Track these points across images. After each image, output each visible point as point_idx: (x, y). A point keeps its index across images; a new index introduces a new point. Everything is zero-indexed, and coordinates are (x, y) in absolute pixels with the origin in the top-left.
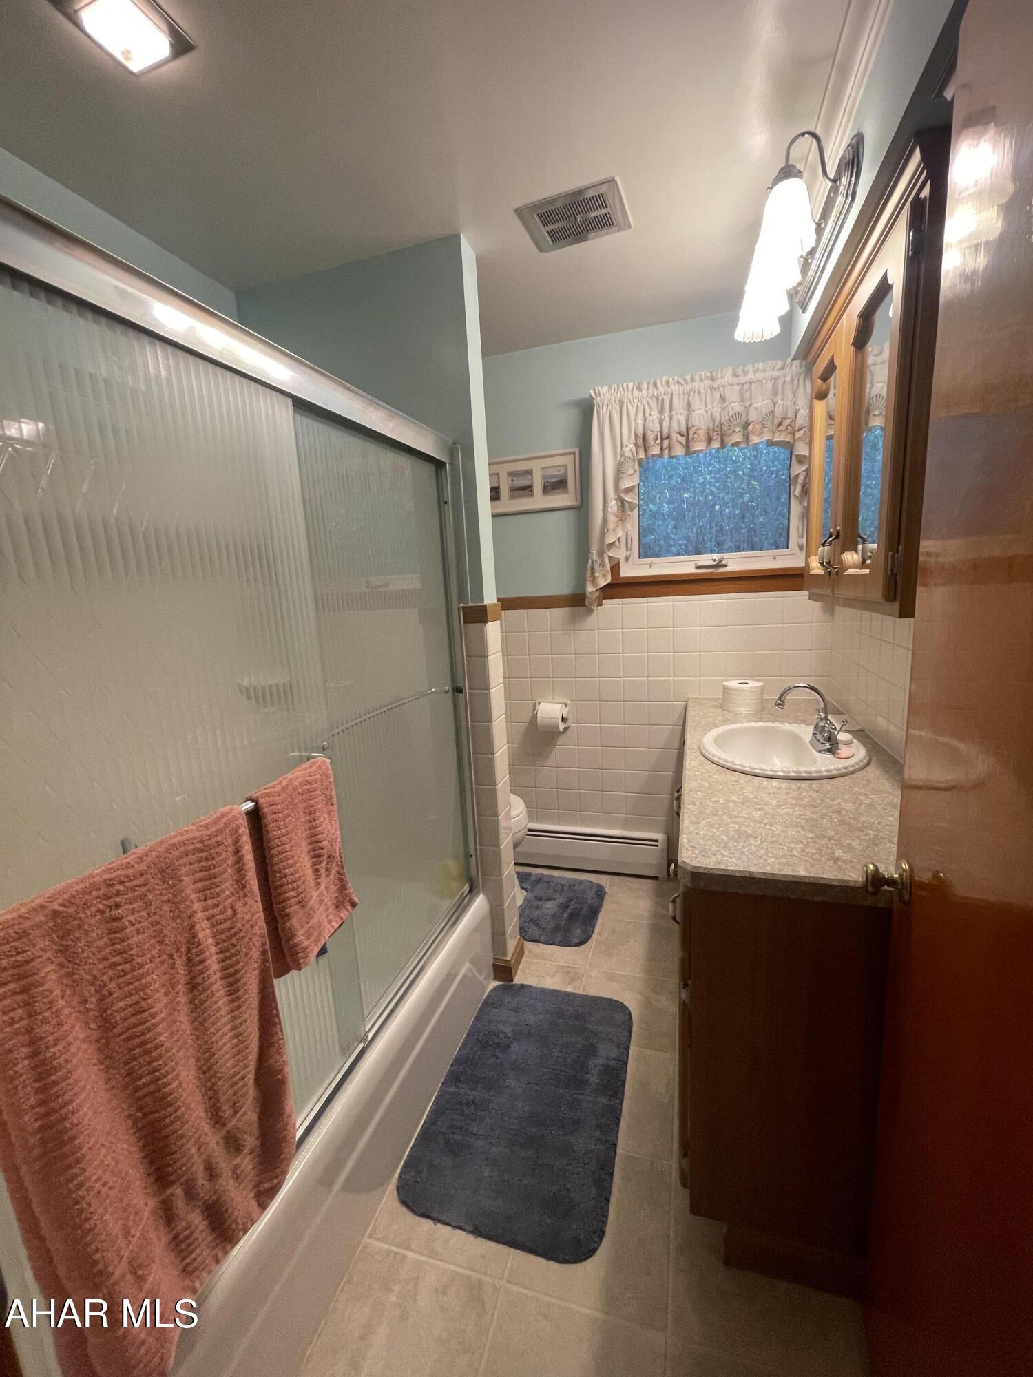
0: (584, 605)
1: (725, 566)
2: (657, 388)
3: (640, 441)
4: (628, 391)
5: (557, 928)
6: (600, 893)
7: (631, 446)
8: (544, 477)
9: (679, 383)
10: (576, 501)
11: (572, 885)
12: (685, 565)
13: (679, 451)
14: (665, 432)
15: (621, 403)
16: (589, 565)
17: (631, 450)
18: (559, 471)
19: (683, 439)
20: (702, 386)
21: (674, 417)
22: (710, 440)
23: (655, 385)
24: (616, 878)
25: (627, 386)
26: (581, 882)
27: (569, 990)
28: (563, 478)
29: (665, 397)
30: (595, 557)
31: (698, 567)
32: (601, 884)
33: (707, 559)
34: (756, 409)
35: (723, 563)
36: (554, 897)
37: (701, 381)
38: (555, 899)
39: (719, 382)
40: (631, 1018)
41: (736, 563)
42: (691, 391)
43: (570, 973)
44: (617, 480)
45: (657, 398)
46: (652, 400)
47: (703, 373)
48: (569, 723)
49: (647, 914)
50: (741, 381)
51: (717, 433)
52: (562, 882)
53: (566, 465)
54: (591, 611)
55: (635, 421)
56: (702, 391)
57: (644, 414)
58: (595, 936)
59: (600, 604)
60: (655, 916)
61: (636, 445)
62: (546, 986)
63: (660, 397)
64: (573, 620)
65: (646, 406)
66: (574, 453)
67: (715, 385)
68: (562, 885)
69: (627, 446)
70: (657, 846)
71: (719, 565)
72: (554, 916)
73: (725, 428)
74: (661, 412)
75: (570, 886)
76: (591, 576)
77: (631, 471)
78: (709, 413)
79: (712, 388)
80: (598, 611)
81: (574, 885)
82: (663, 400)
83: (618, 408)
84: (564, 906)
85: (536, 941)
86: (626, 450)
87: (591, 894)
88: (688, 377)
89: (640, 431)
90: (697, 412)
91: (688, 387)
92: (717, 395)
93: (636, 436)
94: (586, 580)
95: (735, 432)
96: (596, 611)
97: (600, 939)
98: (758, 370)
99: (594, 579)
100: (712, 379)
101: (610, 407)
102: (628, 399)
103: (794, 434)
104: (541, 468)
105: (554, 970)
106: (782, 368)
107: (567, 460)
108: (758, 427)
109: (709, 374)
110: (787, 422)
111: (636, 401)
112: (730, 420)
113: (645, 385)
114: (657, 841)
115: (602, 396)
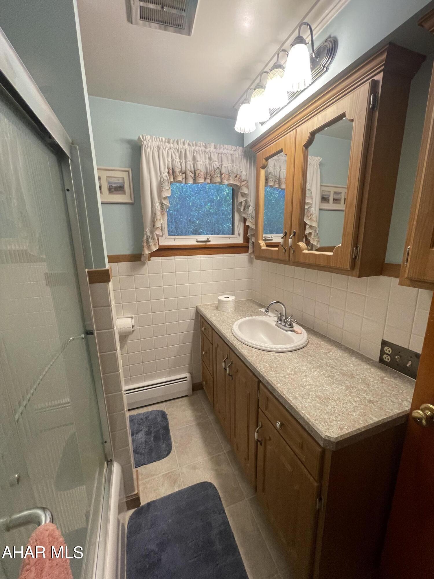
0: (141, 261)
1: (210, 241)
2: (178, 144)
3: (171, 172)
4: (162, 142)
5: (151, 450)
6: (164, 415)
7: (166, 174)
8: (109, 183)
9: (189, 144)
10: (131, 200)
11: (147, 416)
12: (191, 240)
13: (191, 181)
14: (184, 169)
15: (159, 148)
16: (145, 238)
17: (166, 176)
18: (119, 180)
19: (192, 175)
20: (201, 150)
21: (188, 162)
22: (205, 179)
23: (177, 142)
24: (168, 403)
25: (162, 139)
26: (151, 412)
27: (176, 490)
28: (122, 185)
29: (182, 150)
30: (148, 234)
31: (198, 242)
32: (161, 409)
33: (203, 238)
34: (225, 167)
35: (209, 240)
36: (140, 429)
37: (200, 146)
38: (141, 430)
39: (208, 149)
40: (216, 489)
41: (215, 240)
42: (195, 150)
43: (172, 478)
44: (160, 191)
45: (178, 151)
46: (176, 151)
47: (201, 143)
48: (135, 328)
49: (192, 419)
50: (218, 152)
51: (209, 175)
52: (141, 417)
53: (123, 178)
54: (144, 264)
55: (167, 160)
56: (201, 152)
57: (172, 157)
58: (174, 445)
59: (149, 260)
60: (197, 418)
61: (169, 173)
62: (162, 496)
63: (180, 150)
64: (134, 269)
65: (173, 153)
66: (128, 172)
67: (207, 150)
68: (141, 419)
69: (164, 173)
70: (187, 380)
71: (208, 241)
72: (145, 441)
73: (213, 174)
74: (180, 157)
75: (146, 418)
76: (147, 245)
77: (167, 188)
78: (204, 164)
79: (205, 152)
80: (148, 263)
81: (148, 417)
82: (181, 152)
83: (157, 150)
84: (148, 433)
85: (142, 465)
86: (164, 175)
87: (159, 419)
88: (194, 143)
89: (170, 166)
90: (199, 162)
91: (194, 148)
92: (207, 156)
93: (169, 169)
94: (143, 247)
95: (217, 176)
96: (147, 264)
97: (177, 445)
98: (225, 148)
99: (149, 247)
100: (206, 147)
101: (152, 149)
102: (163, 147)
103: (241, 183)
104: (107, 177)
105: (161, 480)
106: (235, 151)
107: (125, 175)
108: (227, 176)
109: (204, 144)
110: (238, 176)
111: (167, 149)
112: (215, 170)
113: (172, 141)
114: (186, 378)
115: (147, 141)
